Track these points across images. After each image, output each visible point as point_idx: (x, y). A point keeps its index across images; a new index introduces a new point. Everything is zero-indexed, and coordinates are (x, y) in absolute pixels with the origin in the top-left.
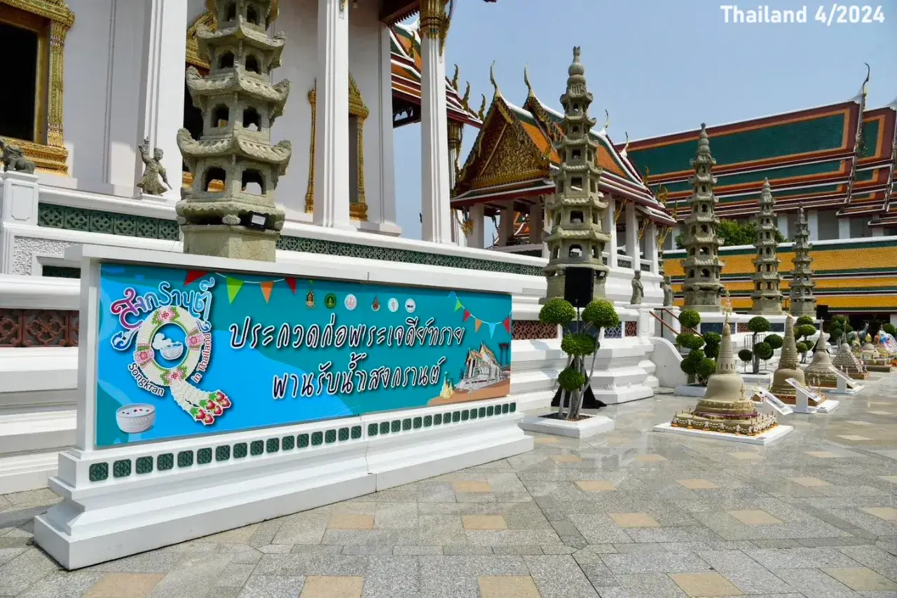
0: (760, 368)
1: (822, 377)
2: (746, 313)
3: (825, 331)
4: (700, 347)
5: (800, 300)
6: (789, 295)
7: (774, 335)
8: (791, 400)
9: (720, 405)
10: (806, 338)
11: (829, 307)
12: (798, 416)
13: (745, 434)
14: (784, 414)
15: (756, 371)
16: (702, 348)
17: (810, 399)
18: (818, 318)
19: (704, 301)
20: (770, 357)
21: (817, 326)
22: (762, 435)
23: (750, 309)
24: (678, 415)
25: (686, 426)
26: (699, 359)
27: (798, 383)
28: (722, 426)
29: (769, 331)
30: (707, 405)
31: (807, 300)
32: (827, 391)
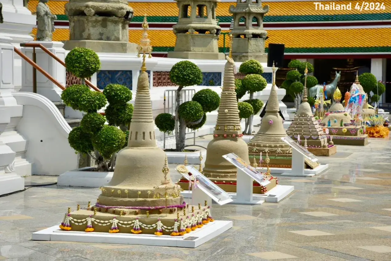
0: (186, 143)
1: (272, 153)
2: (165, 56)
3: (279, 84)
4: (100, 108)
5: (245, 35)
6: (228, 26)
7: (207, 91)
8: (230, 186)
9: (133, 194)
10: (251, 95)
11: (286, 46)
12: (239, 208)
13: (169, 234)
14: (221, 203)
15: (180, 147)
16: (102, 110)
17: (256, 184)
18: (270, 65)
19: (101, 34)
20: (200, 125)
21: (268, 76)
22: (192, 234)
23: (171, 49)
24: (71, 213)
25: (84, 228)
26: (98, 128)
27: (239, 160)
28: (137, 224)
29: (199, 84)
30: (115, 194)
31: (255, 36)
32: (279, 174)
